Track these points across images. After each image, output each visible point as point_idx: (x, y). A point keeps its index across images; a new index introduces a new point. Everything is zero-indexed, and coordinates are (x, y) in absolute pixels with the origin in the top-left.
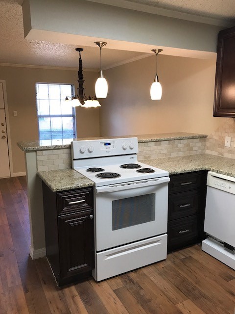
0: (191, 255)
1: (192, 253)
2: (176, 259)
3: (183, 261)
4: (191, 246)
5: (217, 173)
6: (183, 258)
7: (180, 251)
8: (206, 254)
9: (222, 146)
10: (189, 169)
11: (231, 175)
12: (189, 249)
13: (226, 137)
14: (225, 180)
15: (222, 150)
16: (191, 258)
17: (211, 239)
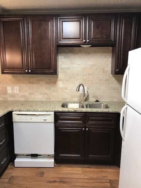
0: (11, 175)
1: (11, 173)
2: (4, 184)
3: (9, 182)
4: (7, 169)
5: (19, 111)
6: (8, 180)
7: (2, 177)
8: (19, 168)
9: (6, 93)
10: (2, 114)
11: (30, 111)
12: (6, 172)
13: (8, 87)
14: (27, 115)
15: (6, 96)
16: (12, 177)
17: (20, 156)
